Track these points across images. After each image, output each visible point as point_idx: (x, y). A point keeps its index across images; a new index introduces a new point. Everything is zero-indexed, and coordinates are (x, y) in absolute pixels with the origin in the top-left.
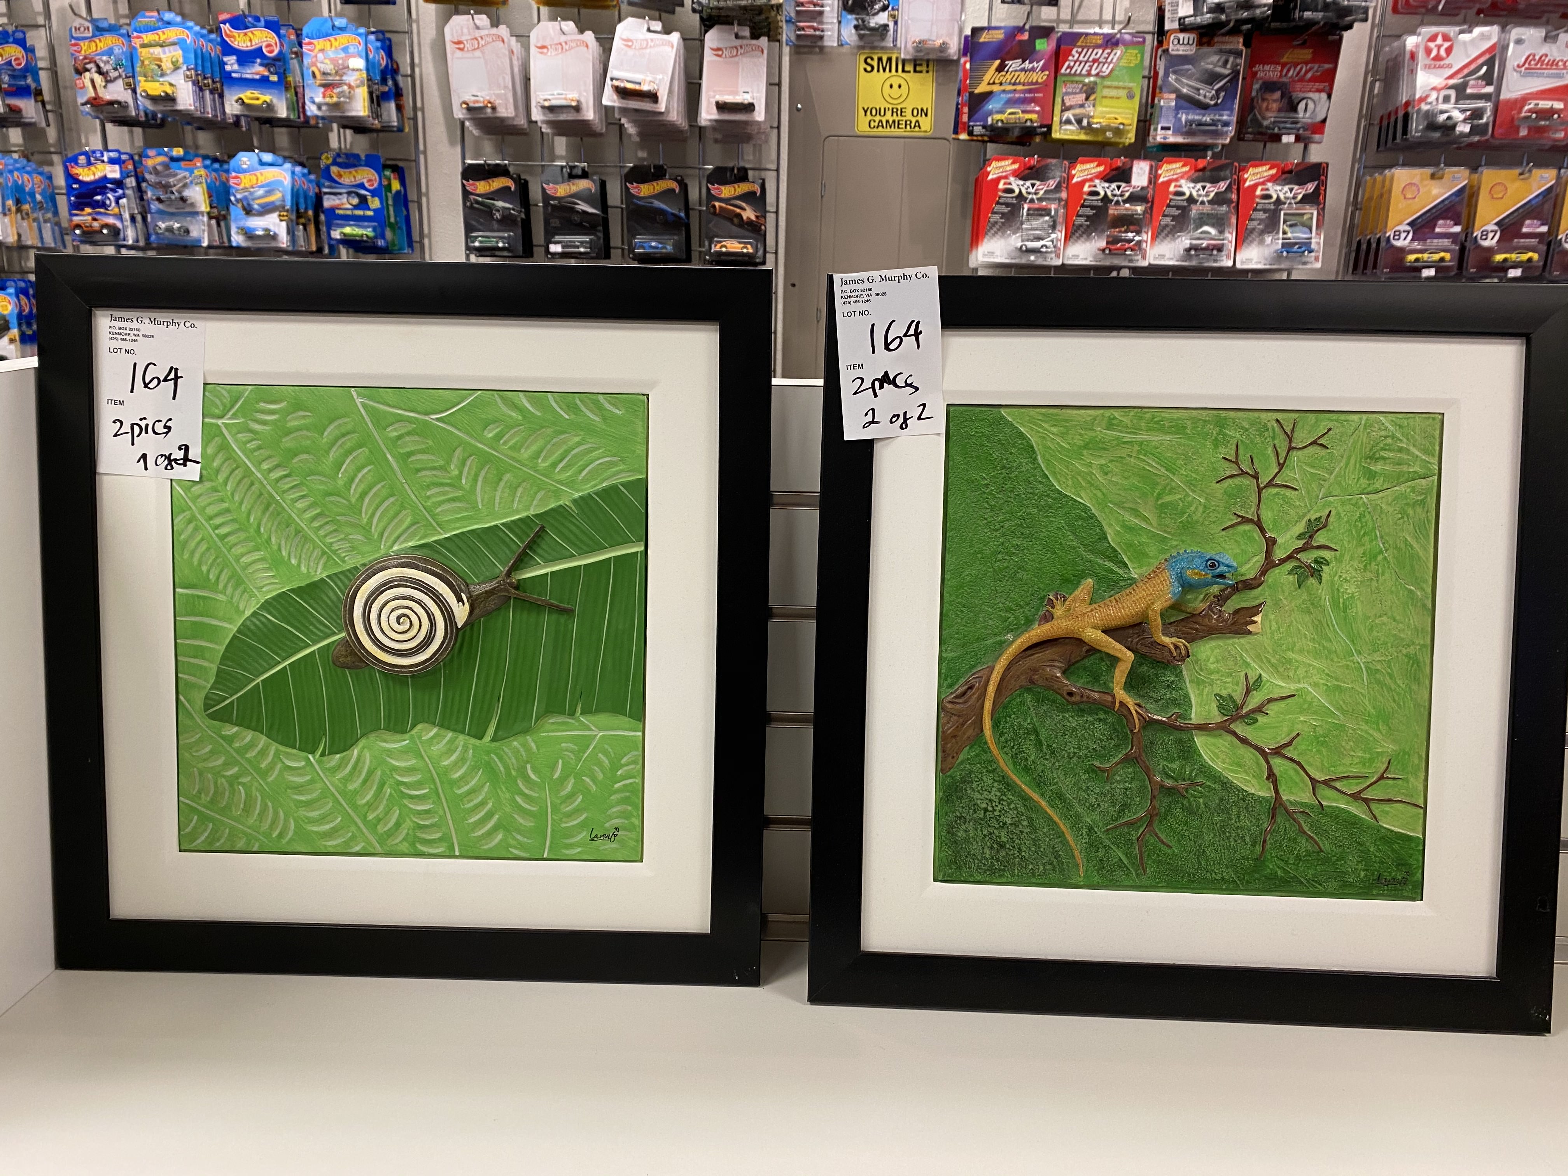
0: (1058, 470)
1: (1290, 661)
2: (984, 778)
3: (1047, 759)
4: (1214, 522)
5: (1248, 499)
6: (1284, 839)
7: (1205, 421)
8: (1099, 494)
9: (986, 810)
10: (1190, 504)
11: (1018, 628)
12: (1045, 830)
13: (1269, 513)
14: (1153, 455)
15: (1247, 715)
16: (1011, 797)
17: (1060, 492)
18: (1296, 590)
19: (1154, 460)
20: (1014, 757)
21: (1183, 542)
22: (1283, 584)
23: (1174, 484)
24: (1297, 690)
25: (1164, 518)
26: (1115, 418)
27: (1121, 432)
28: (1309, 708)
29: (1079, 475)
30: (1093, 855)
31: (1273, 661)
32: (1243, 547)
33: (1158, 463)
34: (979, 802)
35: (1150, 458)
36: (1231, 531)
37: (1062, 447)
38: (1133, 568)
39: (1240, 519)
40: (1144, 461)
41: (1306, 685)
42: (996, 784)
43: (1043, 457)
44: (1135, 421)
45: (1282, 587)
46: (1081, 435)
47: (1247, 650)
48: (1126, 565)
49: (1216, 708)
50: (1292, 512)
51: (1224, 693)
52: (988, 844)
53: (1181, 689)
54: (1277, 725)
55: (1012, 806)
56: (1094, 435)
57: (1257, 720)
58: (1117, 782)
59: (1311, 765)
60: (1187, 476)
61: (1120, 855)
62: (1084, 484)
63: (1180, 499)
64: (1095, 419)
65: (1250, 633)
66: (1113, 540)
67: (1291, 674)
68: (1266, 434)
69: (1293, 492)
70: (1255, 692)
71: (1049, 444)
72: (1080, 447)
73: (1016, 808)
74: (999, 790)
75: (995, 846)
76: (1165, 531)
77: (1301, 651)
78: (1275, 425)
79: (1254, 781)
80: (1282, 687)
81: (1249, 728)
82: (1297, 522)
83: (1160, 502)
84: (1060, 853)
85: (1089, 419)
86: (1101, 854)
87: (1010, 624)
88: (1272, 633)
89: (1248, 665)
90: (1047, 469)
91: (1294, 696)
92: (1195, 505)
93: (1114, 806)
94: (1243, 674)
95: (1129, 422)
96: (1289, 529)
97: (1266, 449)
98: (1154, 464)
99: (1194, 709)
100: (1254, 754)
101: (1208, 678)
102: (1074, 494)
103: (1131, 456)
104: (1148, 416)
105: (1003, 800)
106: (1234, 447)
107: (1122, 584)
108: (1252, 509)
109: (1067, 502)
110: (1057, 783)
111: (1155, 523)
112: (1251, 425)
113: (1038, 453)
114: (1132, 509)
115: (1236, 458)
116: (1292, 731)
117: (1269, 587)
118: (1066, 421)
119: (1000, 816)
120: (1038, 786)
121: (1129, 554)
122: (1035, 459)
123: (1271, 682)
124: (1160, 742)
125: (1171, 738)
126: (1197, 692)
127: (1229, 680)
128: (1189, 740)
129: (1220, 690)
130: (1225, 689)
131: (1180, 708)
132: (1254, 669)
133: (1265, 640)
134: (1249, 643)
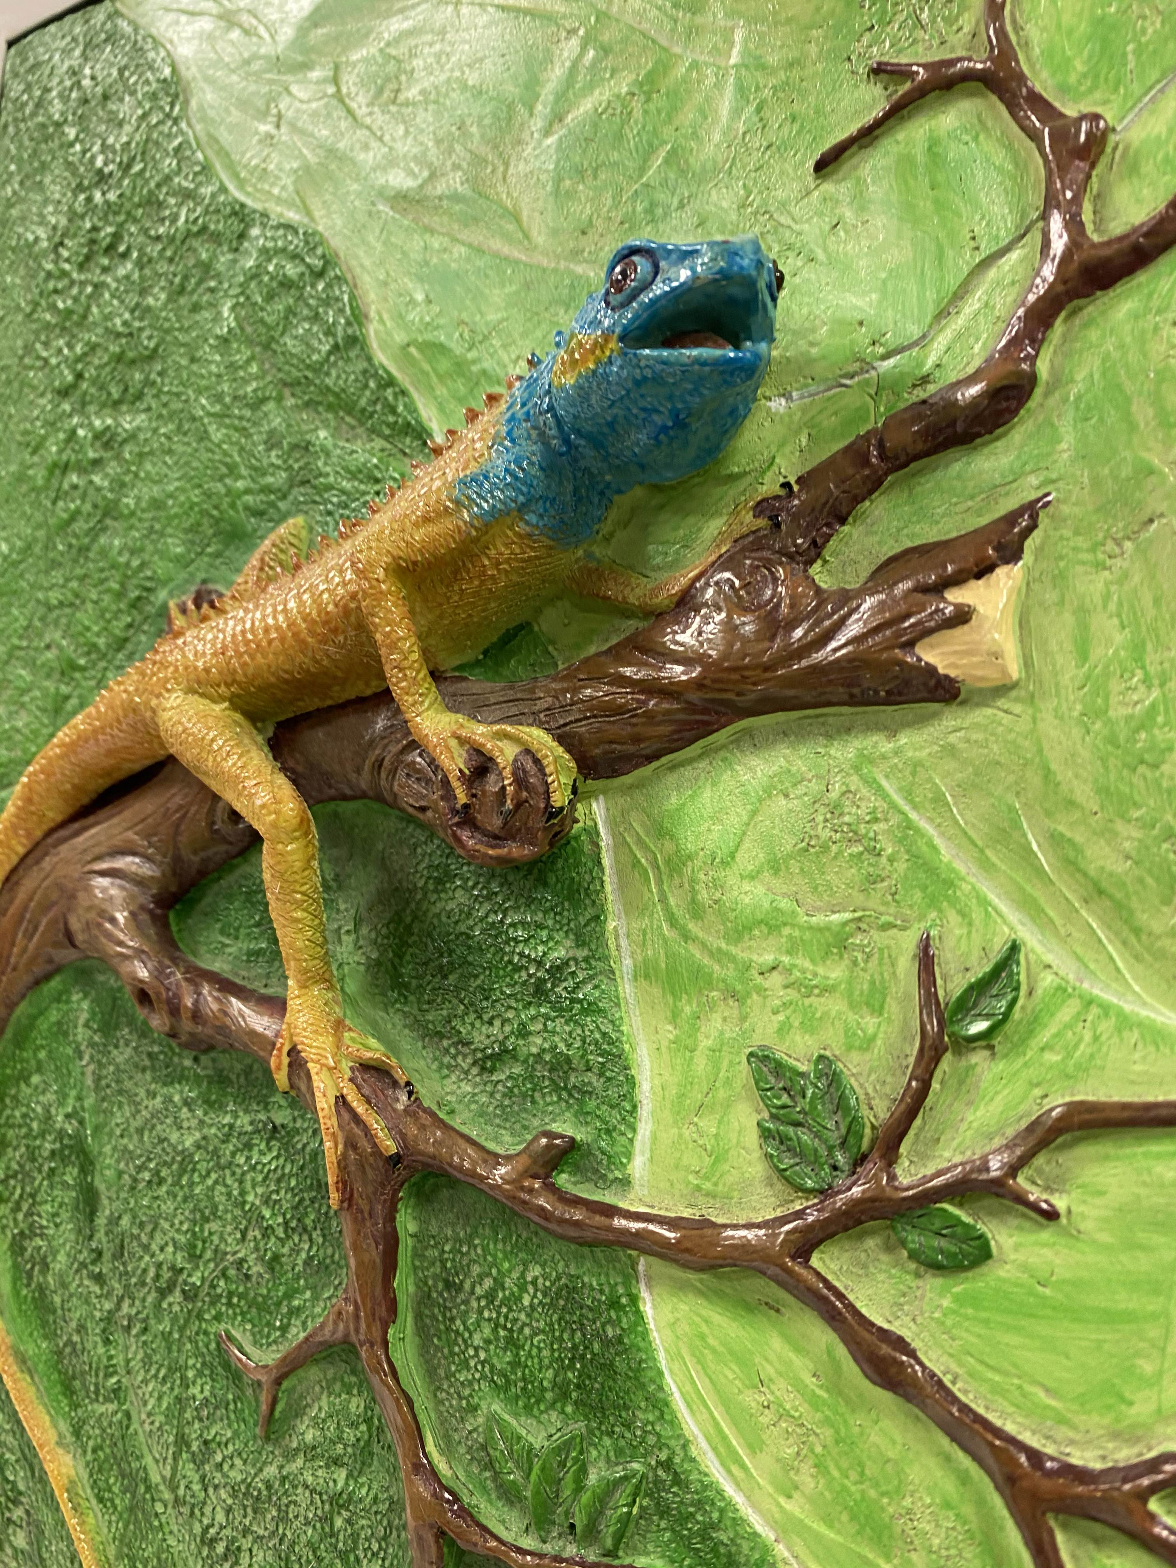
3: (101, 1279)
20: (18, 1245)
31: (1102, 858)
36: (861, 167)
47: (938, 799)
51: (798, 1052)
53: (593, 1011)
57: (986, 1246)
58: (307, 1451)
65: (947, 687)
70: (976, 1057)
80: (1157, 1036)
81: (940, 1293)
88: (1095, 684)
89: (935, 883)
94: (904, 942)
120: (68, 1386)
123: (1089, 1002)
124: (488, 1283)
125: (535, 1271)
126: (669, 1032)
127: (836, 972)
128: (614, 1304)
129: (783, 1029)
130: (810, 1024)
131: (582, 1115)
132: (977, 915)
133: (1049, 727)
134: (951, 751)
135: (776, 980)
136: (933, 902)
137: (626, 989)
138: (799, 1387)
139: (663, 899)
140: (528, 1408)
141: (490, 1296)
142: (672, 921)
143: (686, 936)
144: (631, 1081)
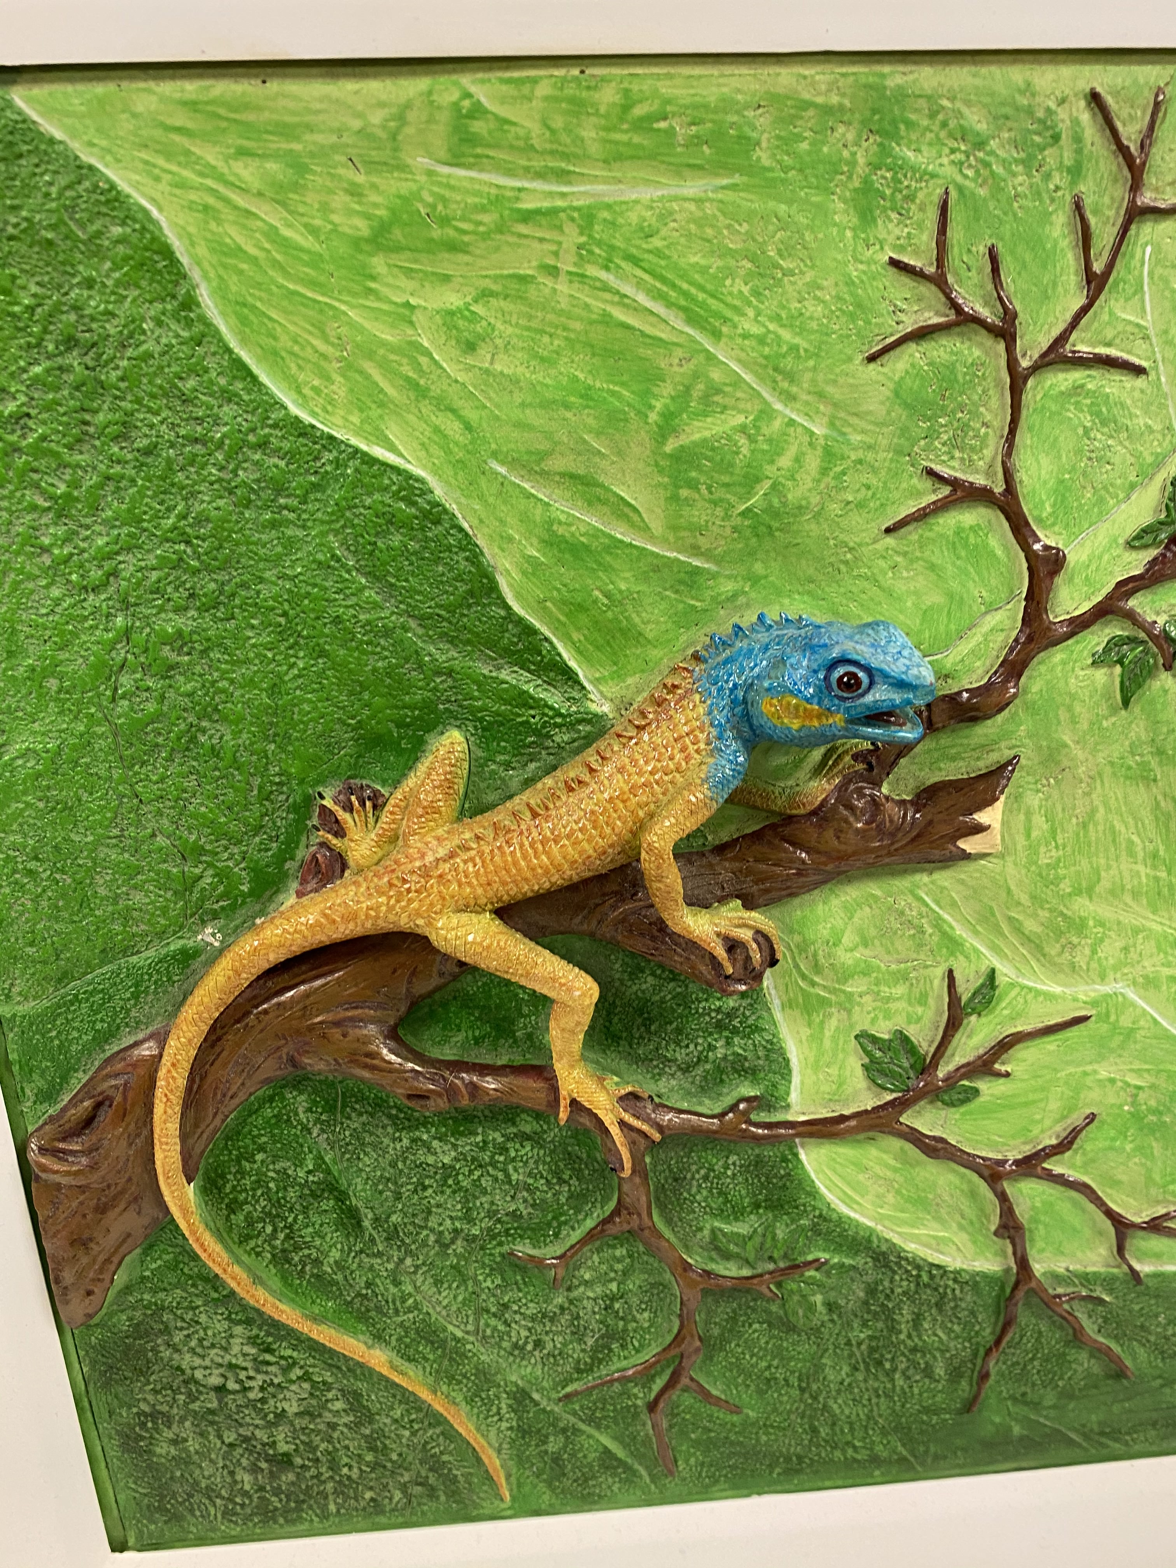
0: (285, 341)
1: (1080, 926)
2: (203, 1318)
3: (379, 1254)
4: (861, 505)
5: (975, 414)
6: (1032, 1359)
7: (827, 110)
8: (453, 427)
9: (221, 1390)
10: (777, 446)
11: (233, 907)
12: (397, 1413)
13: (1044, 461)
14: (635, 261)
15: (951, 1080)
16: (288, 1352)
17: (304, 431)
18: (1114, 711)
19: (639, 284)
20: (281, 1259)
21: (754, 580)
22: (1073, 697)
23: (716, 375)
24: (1095, 1003)
25: (689, 502)
26: (478, 111)
27: (510, 173)
28: (1122, 1047)
29: (370, 355)
30: (532, 1451)
31: (1031, 926)
32: (954, 585)
33: (660, 296)
34: (199, 1374)
35: (623, 277)
36: (913, 533)
37: (285, 244)
38: (596, 682)
39: (946, 490)
40: (606, 288)
41: (1119, 987)
42: (238, 1330)
43: (221, 291)
44: (558, 122)
45: (1070, 709)
46: (355, 191)
47: (954, 904)
48: (569, 676)
49: (859, 1072)
50: (1120, 453)
51: (883, 1030)
52: (245, 1462)
53: (757, 1029)
54: (1031, 1097)
55: (297, 1372)
56: (405, 188)
57: (976, 1092)
58: (586, 1283)
59: (1115, 1183)
60: (761, 340)
61: (606, 1441)
62: (391, 391)
63: (743, 429)
64: (401, 118)
65: (966, 856)
66: (518, 596)
67: (1081, 960)
68: (1050, 156)
69: (1129, 382)
70: (973, 1018)
71: (235, 235)
72: (356, 243)
73: (306, 1377)
74: (252, 1341)
75: (264, 1465)
76: (695, 550)
77: (1115, 892)
78: (1085, 117)
79: (961, 1238)
80: (1050, 997)
81: (955, 1114)
82: (1133, 487)
83: (669, 447)
84: (445, 1458)
85: (376, 118)
86: (554, 1445)
87: (202, 899)
88: (1032, 849)
89: (953, 945)
90: (244, 341)
91: (1086, 1019)
92: (792, 451)
93: (581, 1341)
94: (939, 972)
95: (536, 129)
96: (1103, 515)
97: (1045, 217)
98: (642, 298)
99: (796, 1079)
100: (963, 1176)
101: (834, 991)
102: (358, 432)
103: (553, 271)
104: (608, 96)
105: (268, 1363)
106: (932, 216)
107: (561, 737)
108: (988, 453)
109: (337, 463)
110: (416, 1306)
111: (657, 526)
112: (999, 120)
113: (196, 275)
114: (573, 476)
115: (940, 261)
116: (1071, 1109)
117: (1031, 708)
118: (286, 131)
119: (263, 1400)
120: (363, 1317)
121: (576, 636)
122: (189, 303)
123: (1023, 987)
124: (703, 1172)
125: (733, 1158)
126: (805, 1032)
127: (900, 990)
128: (785, 1160)
129: (873, 1021)
130: (888, 1016)
131: (755, 1081)
132: (973, 957)
133: (1010, 869)
134: (962, 882)
135: (867, 999)
136: (952, 954)
137: (778, 1015)
138: (887, 1166)
139: (797, 966)
140: (736, 1219)
141: (706, 1178)
142: (804, 977)
143: (813, 984)
144: (787, 1061)
